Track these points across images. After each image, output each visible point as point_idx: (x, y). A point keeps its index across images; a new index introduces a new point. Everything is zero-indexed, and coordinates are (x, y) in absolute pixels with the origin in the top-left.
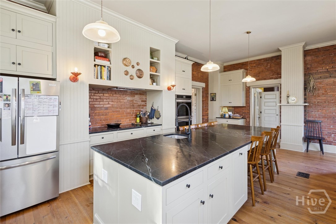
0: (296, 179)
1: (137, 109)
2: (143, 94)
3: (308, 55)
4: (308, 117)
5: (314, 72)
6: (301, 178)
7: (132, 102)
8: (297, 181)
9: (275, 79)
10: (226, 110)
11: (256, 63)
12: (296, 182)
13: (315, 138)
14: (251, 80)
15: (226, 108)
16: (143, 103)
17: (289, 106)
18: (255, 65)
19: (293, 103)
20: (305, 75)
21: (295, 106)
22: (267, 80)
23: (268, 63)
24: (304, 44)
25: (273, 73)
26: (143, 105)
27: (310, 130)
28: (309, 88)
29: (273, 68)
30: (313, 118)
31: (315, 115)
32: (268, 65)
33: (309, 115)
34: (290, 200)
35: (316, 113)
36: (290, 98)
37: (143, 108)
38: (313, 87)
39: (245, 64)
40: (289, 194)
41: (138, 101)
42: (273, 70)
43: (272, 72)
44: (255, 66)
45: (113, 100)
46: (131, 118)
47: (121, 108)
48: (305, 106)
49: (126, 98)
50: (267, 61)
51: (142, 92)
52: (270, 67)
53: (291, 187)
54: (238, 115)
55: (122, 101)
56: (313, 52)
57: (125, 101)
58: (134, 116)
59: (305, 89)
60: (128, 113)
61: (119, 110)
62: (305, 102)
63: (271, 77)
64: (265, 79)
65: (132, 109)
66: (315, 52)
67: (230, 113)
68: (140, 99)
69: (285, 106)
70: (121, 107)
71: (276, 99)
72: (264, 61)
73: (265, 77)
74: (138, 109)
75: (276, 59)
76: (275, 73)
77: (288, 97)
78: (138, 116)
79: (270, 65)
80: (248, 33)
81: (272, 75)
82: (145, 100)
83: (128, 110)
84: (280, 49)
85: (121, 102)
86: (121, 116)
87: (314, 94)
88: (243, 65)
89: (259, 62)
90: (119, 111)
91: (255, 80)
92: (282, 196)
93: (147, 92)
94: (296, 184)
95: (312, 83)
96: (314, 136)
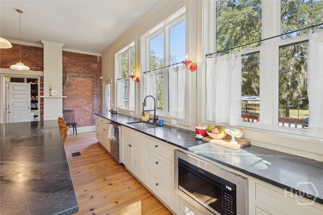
0: (74, 159)
3: (65, 56)
4: (65, 108)
5: (69, 70)
6: (77, 157)
8: (76, 160)
9: (34, 71)
12: (76, 162)
13: (70, 124)
14: (23, 68)
17: (52, 99)
19: (55, 96)
20: (63, 72)
21: (57, 99)
23: (26, 52)
24: (63, 45)
25: (33, 64)
27: (67, 118)
28: (66, 83)
29: (32, 59)
30: (68, 108)
31: (70, 105)
32: (25, 54)
33: (65, 106)
34: (82, 176)
35: (70, 104)
38: (69, 83)
40: (79, 172)
42: (32, 60)
43: (31, 62)
48: (63, 98)
53: (76, 167)
56: (68, 54)
59: (63, 83)
62: (63, 96)
66: (70, 55)
69: (48, 99)
71: (27, 91)
75: (36, 50)
76: (34, 64)
77: (51, 90)
80: (18, 11)
81: (31, 66)
84: (42, 42)
87: (69, 88)
89: (15, 48)
91: (29, 69)
92: (76, 176)
94: (77, 163)
95: (68, 80)
96: (69, 123)
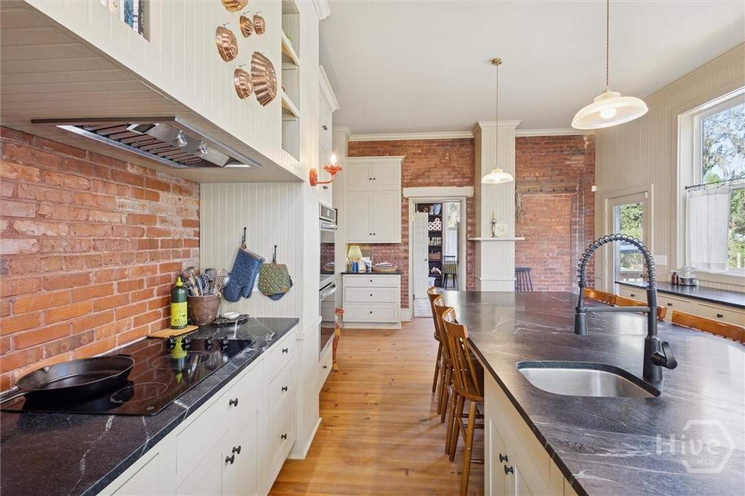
1: (166, 262)
2: (189, 193)
3: (520, 148)
5: (520, 179)
7: (145, 227)
9: (458, 186)
10: (357, 251)
11: (422, 146)
14: (501, 180)
15: (358, 247)
16: (189, 233)
17: (496, 243)
18: (420, 151)
19: (501, 236)
21: (505, 243)
22: (444, 186)
23: (445, 151)
24: (518, 124)
25: (456, 173)
26: (189, 243)
29: (455, 164)
30: (517, 263)
31: (521, 257)
32: (444, 156)
35: (522, 254)
36: (497, 225)
37: (187, 254)
39: (398, 144)
41: (171, 223)
42: (454, 167)
43: (453, 171)
44: (420, 154)
45: (46, 210)
46: (142, 308)
47: (93, 262)
48: (517, 242)
49: (118, 200)
50: (443, 145)
51: (187, 181)
52: (450, 160)
54: (386, 263)
55: (99, 216)
56: (518, 143)
57: (116, 220)
58: (156, 298)
60: (133, 285)
61: (85, 270)
62: (516, 236)
63: (451, 181)
64: (440, 184)
65: (149, 264)
66: (521, 143)
67: (367, 260)
68: (180, 211)
69: (488, 242)
70: (92, 253)
72: (439, 146)
73: (440, 181)
74: (172, 261)
75: (461, 145)
76: (459, 173)
77: (494, 223)
78: (181, 292)
79: (450, 156)
80: (494, 62)
81: (454, 178)
82: (195, 218)
83: (131, 268)
84: (480, 125)
85: (94, 225)
86: (97, 308)
87: (520, 219)
88: (395, 146)
89: (429, 147)
90: (85, 279)
93: (203, 186)
95: (520, 199)
